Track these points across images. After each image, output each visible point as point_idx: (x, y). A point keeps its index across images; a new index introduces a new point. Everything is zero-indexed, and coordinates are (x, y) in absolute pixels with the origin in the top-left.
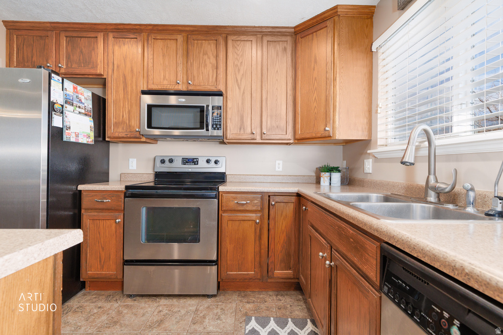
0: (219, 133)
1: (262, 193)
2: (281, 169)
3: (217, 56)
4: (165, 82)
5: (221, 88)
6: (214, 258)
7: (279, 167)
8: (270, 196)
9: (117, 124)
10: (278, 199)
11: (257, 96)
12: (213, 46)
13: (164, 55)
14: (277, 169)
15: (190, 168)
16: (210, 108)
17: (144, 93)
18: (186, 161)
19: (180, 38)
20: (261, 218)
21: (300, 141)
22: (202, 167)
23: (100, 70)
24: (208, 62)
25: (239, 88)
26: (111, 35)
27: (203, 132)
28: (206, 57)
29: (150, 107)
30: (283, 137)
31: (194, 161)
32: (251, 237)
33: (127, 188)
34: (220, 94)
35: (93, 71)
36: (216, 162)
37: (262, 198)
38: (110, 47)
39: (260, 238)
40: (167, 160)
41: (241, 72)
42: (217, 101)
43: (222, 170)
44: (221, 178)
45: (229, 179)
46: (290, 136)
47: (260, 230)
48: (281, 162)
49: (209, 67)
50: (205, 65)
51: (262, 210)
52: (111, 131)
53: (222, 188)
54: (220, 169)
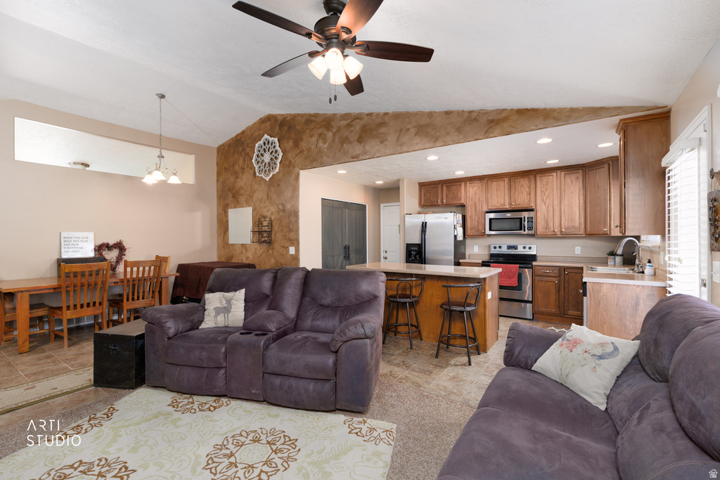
0: (530, 232)
1: (560, 267)
2: (579, 253)
3: (529, 187)
4: (498, 205)
5: (533, 205)
6: (531, 300)
7: (578, 251)
8: (565, 268)
9: (471, 229)
10: (570, 271)
11: (557, 208)
12: (527, 182)
13: (497, 190)
14: (576, 253)
15: (513, 252)
16: (526, 218)
17: (487, 212)
18: (510, 247)
19: (506, 180)
20: (559, 281)
21: (589, 235)
22: (520, 251)
23: (463, 201)
24: (524, 190)
25: (545, 204)
26: (468, 183)
27: (522, 232)
28: (523, 188)
29: (490, 220)
30: (577, 233)
31: (515, 247)
32: (553, 291)
33: (483, 262)
34: (532, 210)
35: (459, 202)
36: (530, 248)
37: (560, 270)
38: (468, 189)
39: (559, 292)
40: (497, 246)
41: (546, 195)
42: (532, 214)
43: (534, 253)
44: (534, 258)
45: (538, 258)
46: (582, 231)
47: (559, 287)
48: (580, 248)
49: (525, 194)
50: (523, 193)
51: (560, 276)
52: (469, 232)
53: (534, 263)
54: (533, 252)
